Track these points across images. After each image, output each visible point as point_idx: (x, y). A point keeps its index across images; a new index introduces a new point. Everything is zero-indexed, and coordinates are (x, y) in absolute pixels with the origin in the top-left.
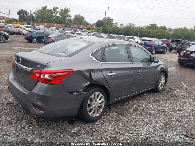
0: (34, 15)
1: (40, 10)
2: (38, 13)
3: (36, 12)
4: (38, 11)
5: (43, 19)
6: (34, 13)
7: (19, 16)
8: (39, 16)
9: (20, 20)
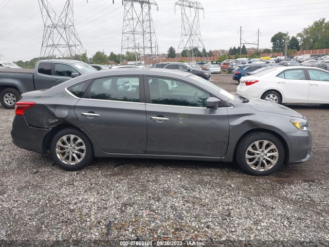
0: (299, 38)
1: (311, 28)
2: (306, 34)
3: (303, 33)
4: (306, 31)
5: (314, 42)
6: (300, 35)
7: (273, 44)
8: (308, 38)
9: (274, 50)
